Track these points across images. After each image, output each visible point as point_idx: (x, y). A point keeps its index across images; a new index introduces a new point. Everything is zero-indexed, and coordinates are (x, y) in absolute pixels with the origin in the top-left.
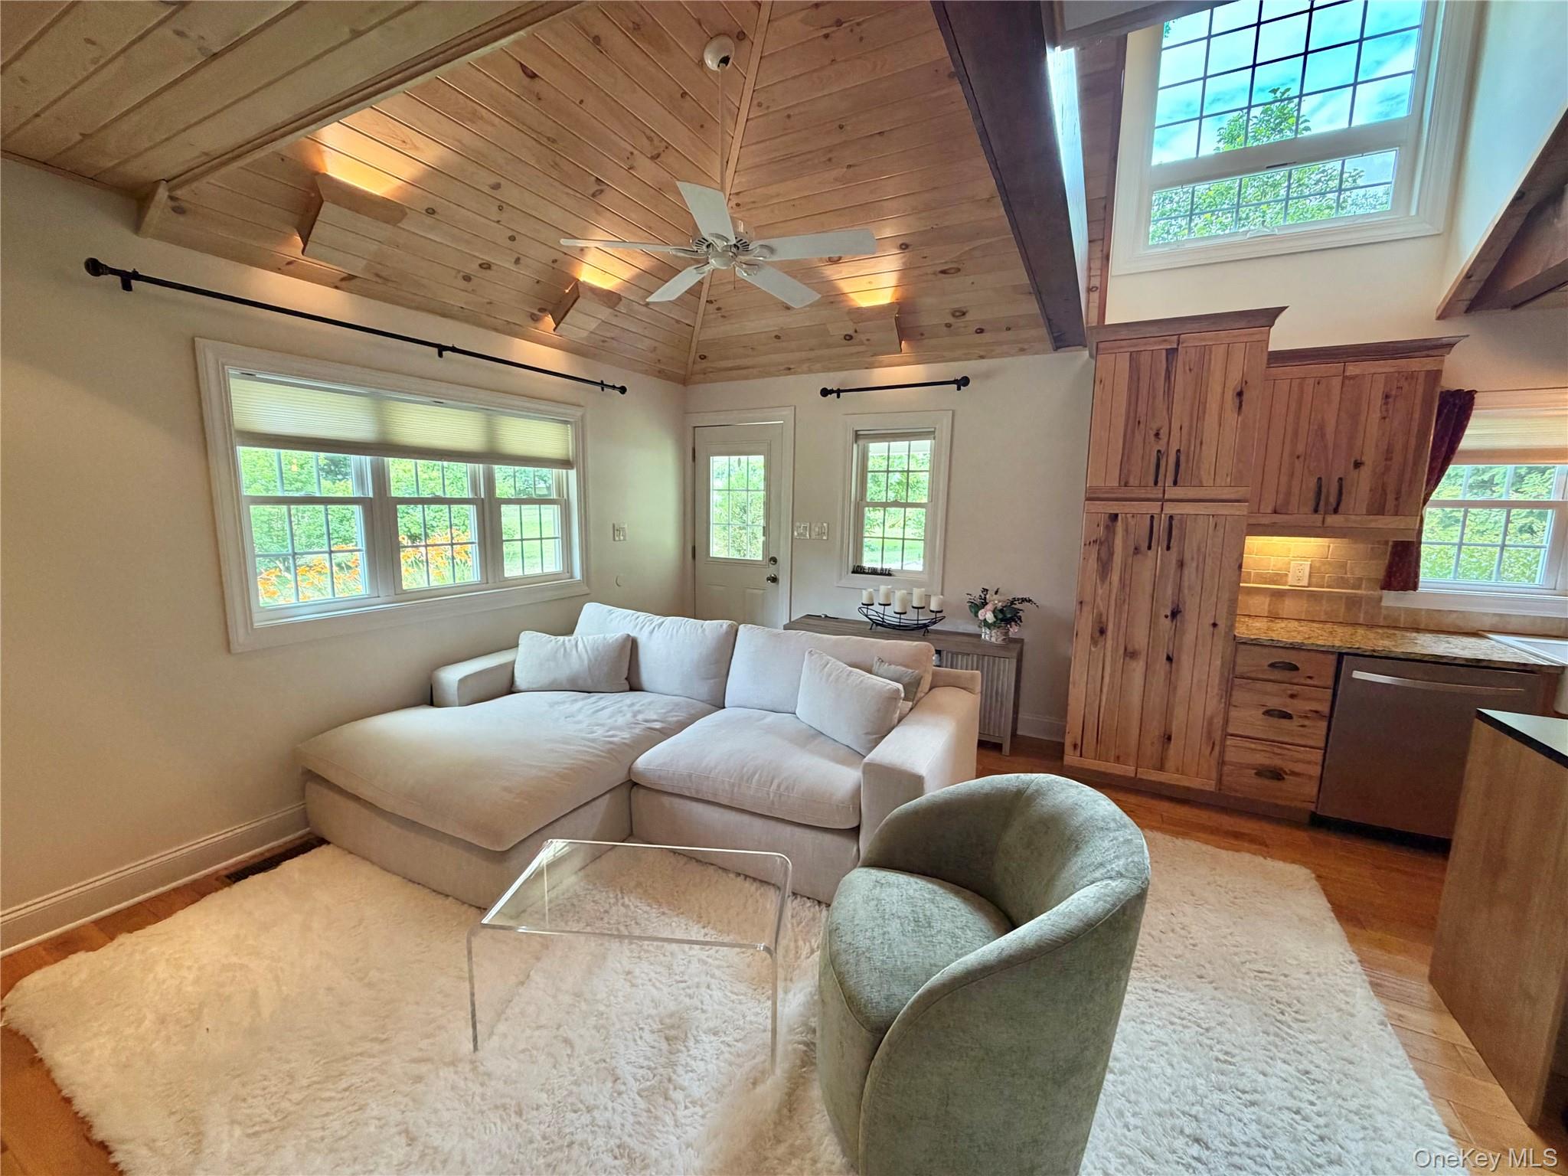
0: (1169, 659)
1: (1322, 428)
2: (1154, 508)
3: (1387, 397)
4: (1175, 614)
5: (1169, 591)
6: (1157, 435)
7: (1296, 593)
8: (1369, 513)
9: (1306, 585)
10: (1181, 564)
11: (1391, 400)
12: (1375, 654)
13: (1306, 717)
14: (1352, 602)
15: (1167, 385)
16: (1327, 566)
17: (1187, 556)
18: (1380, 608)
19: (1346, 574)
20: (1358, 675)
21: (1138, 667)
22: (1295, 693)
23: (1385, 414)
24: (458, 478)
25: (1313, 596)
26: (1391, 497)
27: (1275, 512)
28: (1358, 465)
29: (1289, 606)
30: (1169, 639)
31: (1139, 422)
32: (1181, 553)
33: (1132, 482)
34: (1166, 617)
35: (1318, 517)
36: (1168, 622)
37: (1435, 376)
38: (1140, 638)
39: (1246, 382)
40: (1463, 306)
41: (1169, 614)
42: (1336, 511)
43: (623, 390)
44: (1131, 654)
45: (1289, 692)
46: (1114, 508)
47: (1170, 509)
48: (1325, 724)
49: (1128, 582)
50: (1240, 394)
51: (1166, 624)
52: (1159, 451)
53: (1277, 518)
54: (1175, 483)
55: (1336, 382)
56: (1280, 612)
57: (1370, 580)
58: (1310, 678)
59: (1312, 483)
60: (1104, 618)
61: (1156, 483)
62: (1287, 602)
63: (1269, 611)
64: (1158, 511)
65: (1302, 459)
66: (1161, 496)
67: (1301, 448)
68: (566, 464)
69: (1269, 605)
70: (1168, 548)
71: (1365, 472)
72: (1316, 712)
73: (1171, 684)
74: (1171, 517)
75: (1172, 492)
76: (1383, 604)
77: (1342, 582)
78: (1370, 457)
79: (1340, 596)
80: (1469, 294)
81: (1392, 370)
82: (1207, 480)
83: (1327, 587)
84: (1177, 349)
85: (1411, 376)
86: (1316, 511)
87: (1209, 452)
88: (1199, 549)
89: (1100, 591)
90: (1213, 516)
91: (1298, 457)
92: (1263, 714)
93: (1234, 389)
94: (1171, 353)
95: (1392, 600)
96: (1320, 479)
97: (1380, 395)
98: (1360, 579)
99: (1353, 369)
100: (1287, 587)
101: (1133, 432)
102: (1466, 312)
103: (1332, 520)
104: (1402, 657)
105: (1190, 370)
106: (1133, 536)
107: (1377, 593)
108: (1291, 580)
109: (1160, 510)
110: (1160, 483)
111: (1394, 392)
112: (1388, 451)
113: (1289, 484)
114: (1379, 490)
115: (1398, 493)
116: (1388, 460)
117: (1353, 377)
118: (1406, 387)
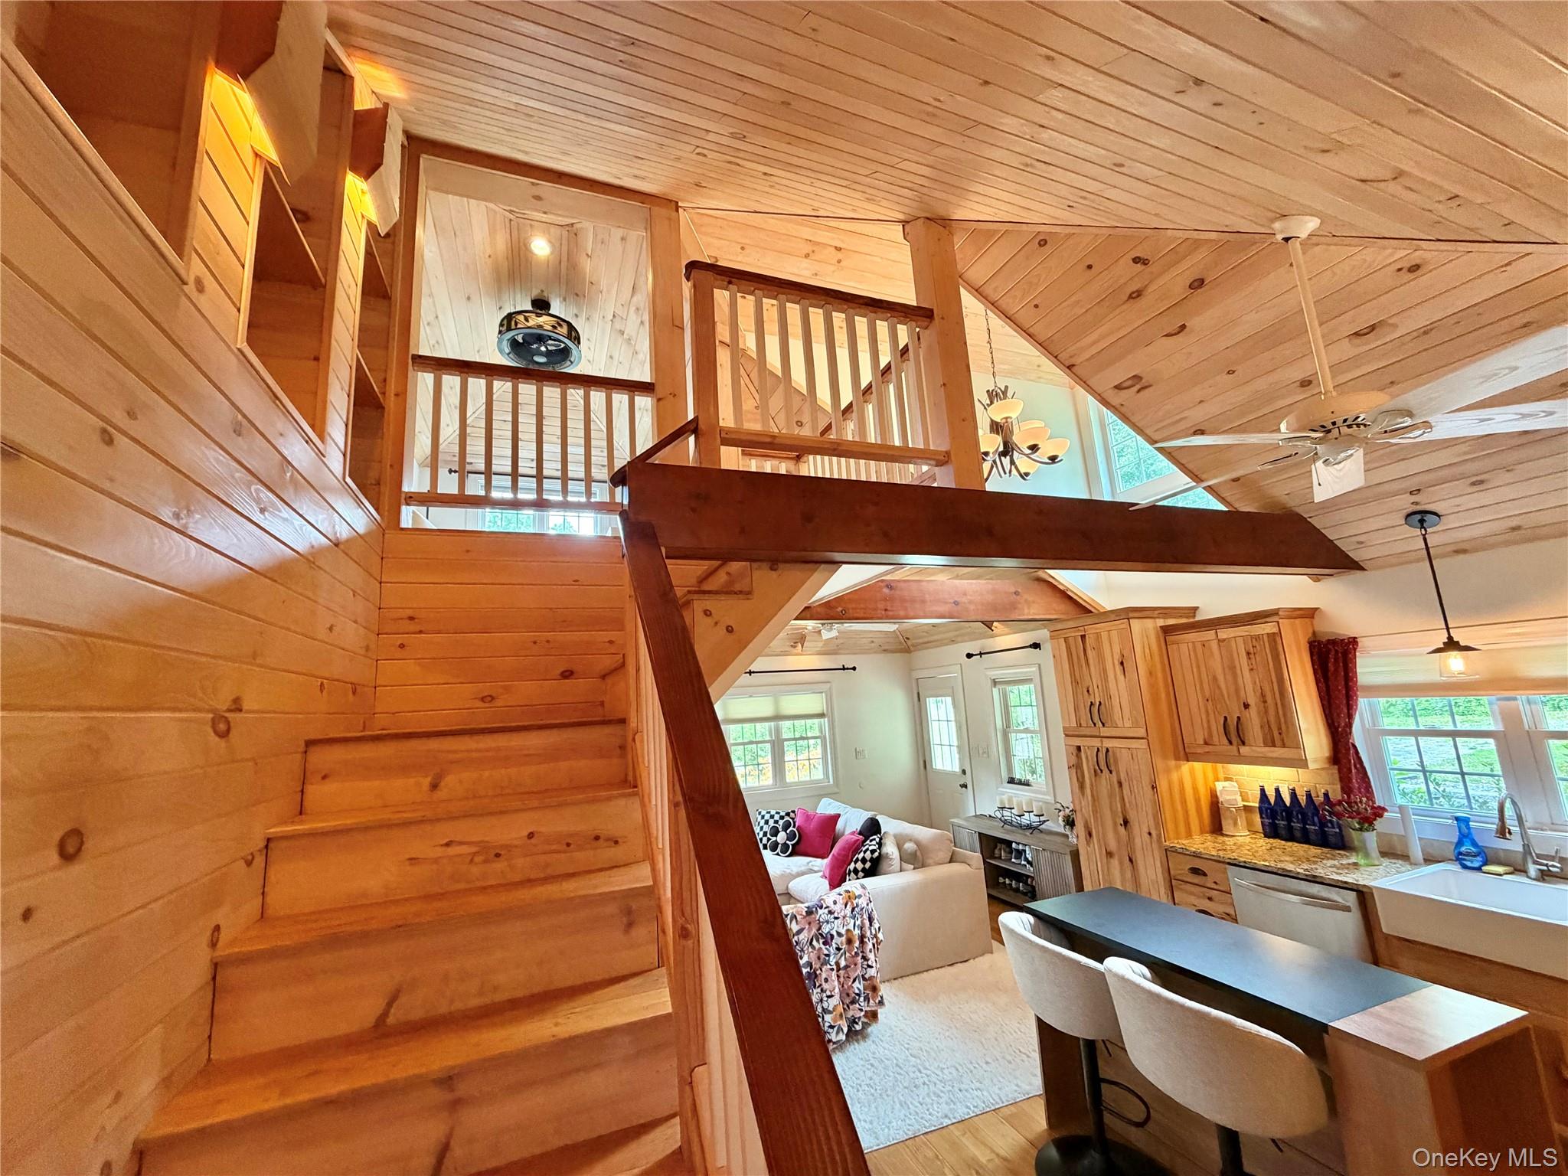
0: (1131, 860)
1: (1215, 679)
2: (1096, 742)
3: (1248, 654)
4: (1126, 823)
5: (1119, 805)
6: (1087, 690)
8: (1266, 745)
10: (1120, 785)
11: (1252, 656)
15: (1085, 658)
17: (1122, 778)
21: (1115, 862)
23: (1251, 667)
24: (763, 730)
26: (1276, 733)
27: (1207, 744)
28: (1246, 706)
30: (1127, 844)
31: (1077, 682)
32: (1118, 775)
33: (1082, 723)
34: (1122, 825)
35: (1234, 748)
41: (1123, 823)
42: (1244, 744)
43: (854, 669)
44: (1109, 854)
46: (1077, 742)
47: (1108, 744)
49: (1096, 798)
50: (1122, 663)
51: (1122, 830)
52: (1092, 702)
53: (1207, 749)
54: (1103, 725)
55: (1214, 645)
58: (1216, 883)
59: (1221, 722)
60: (1090, 824)
61: (1093, 725)
64: (1099, 744)
65: (1210, 702)
66: (1098, 734)
67: (1207, 694)
68: (822, 715)
70: (1110, 772)
71: (1253, 710)
73: (1135, 875)
74: (1108, 750)
75: (1105, 732)
78: (1252, 701)
81: (1247, 633)
82: (1120, 724)
84: (1085, 635)
85: (1257, 638)
86: (1229, 742)
87: (1116, 702)
88: (1128, 772)
89: (1082, 800)
91: (1207, 700)
93: (1118, 660)
94: (1083, 637)
96: (1224, 718)
97: (1244, 654)
99: (1224, 634)
101: (1076, 689)
103: (1244, 750)
105: (1096, 649)
106: (1091, 763)
109: (1101, 744)
110: (1097, 724)
111: (1252, 651)
112: (1263, 695)
113: (1208, 721)
114: (1266, 726)
115: (1280, 729)
116: (1265, 702)
117: (1224, 640)
118: (1258, 647)
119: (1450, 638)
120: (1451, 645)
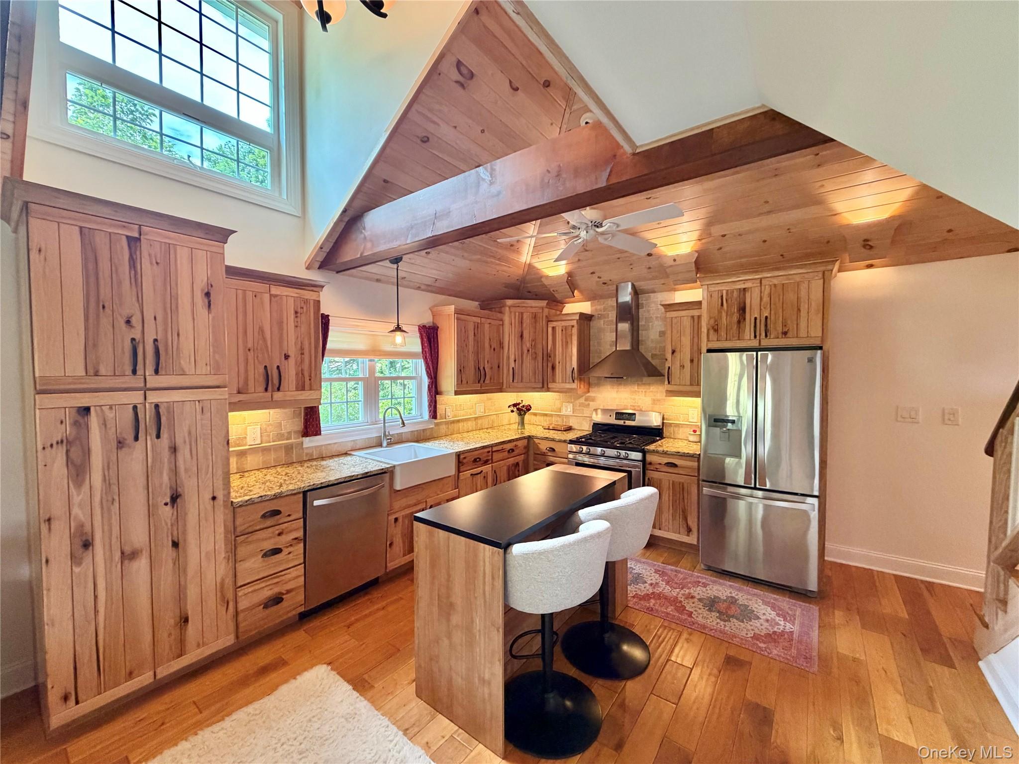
0: (175, 545)
1: (261, 330)
2: (136, 398)
3: (296, 313)
4: (175, 498)
5: (165, 478)
6: (128, 322)
7: (254, 450)
8: (297, 389)
9: (260, 443)
10: (174, 450)
11: (298, 315)
12: (323, 485)
13: (291, 545)
14: (289, 449)
15: (133, 272)
16: (271, 427)
17: (179, 442)
18: (303, 449)
19: (282, 430)
20: (317, 503)
22: (280, 531)
23: (296, 325)
25: (266, 450)
26: (307, 379)
27: (239, 392)
28: (287, 357)
29: (251, 461)
30: (172, 525)
31: (104, 307)
32: (173, 437)
33: (103, 371)
34: (166, 504)
35: (269, 394)
36: (168, 508)
37: (317, 303)
38: (138, 536)
39: (212, 286)
40: (317, 265)
41: (168, 500)
42: (279, 389)
44: (129, 556)
45: (277, 532)
46: (84, 400)
47: (154, 398)
48: (302, 545)
49: (114, 481)
50: (208, 295)
51: (167, 512)
52: (133, 340)
53: (241, 398)
54: (157, 372)
55: (267, 296)
56: (245, 466)
57: (295, 432)
58: (289, 515)
59: (262, 370)
60: (88, 528)
61: (134, 372)
62: (249, 459)
63: (238, 468)
64: (141, 400)
65: (252, 351)
66: (142, 385)
67: (250, 344)
69: (237, 463)
70: (158, 436)
71: (292, 361)
72: (296, 539)
73: (180, 567)
74: (157, 406)
75: (154, 381)
76: (304, 446)
77: (280, 437)
78: (292, 352)
79: (280, 446)
80: (320, 258)
81: (296, 296)
82: (188, 368)
83: (274, 441)
84: (139, 239)
85: (306, 301)
86: (266, 390)
87: (187, 342)
88: (190, 433)
89: (76, 499)
90: (199, 401)
91: (249, 350)
92: (262, 557)
93: (202, 290)
94: (134, 242)
95: (309, 442)
96: (266, 367)
97: (293, 312)
98: (289, 433)
99: (275, 290)
100: (247, 447)
101: (98, 316)
102: (319, 268)
103: (278, 396)
104: (335, 482)
105: (157, 263)
106: (114, 429)
107: (301, 439)
108: (250, 441)
109: (142, 398)
110: (140, 371)
111: (299, 310)
112: (302, 349)
113: (246, 371)
114: (300, 374)
115: (310, 376)
116: (302, 354)
117: (276, 296)
118: (305, 308)
119: (398, 325)
120: (398, 329)
